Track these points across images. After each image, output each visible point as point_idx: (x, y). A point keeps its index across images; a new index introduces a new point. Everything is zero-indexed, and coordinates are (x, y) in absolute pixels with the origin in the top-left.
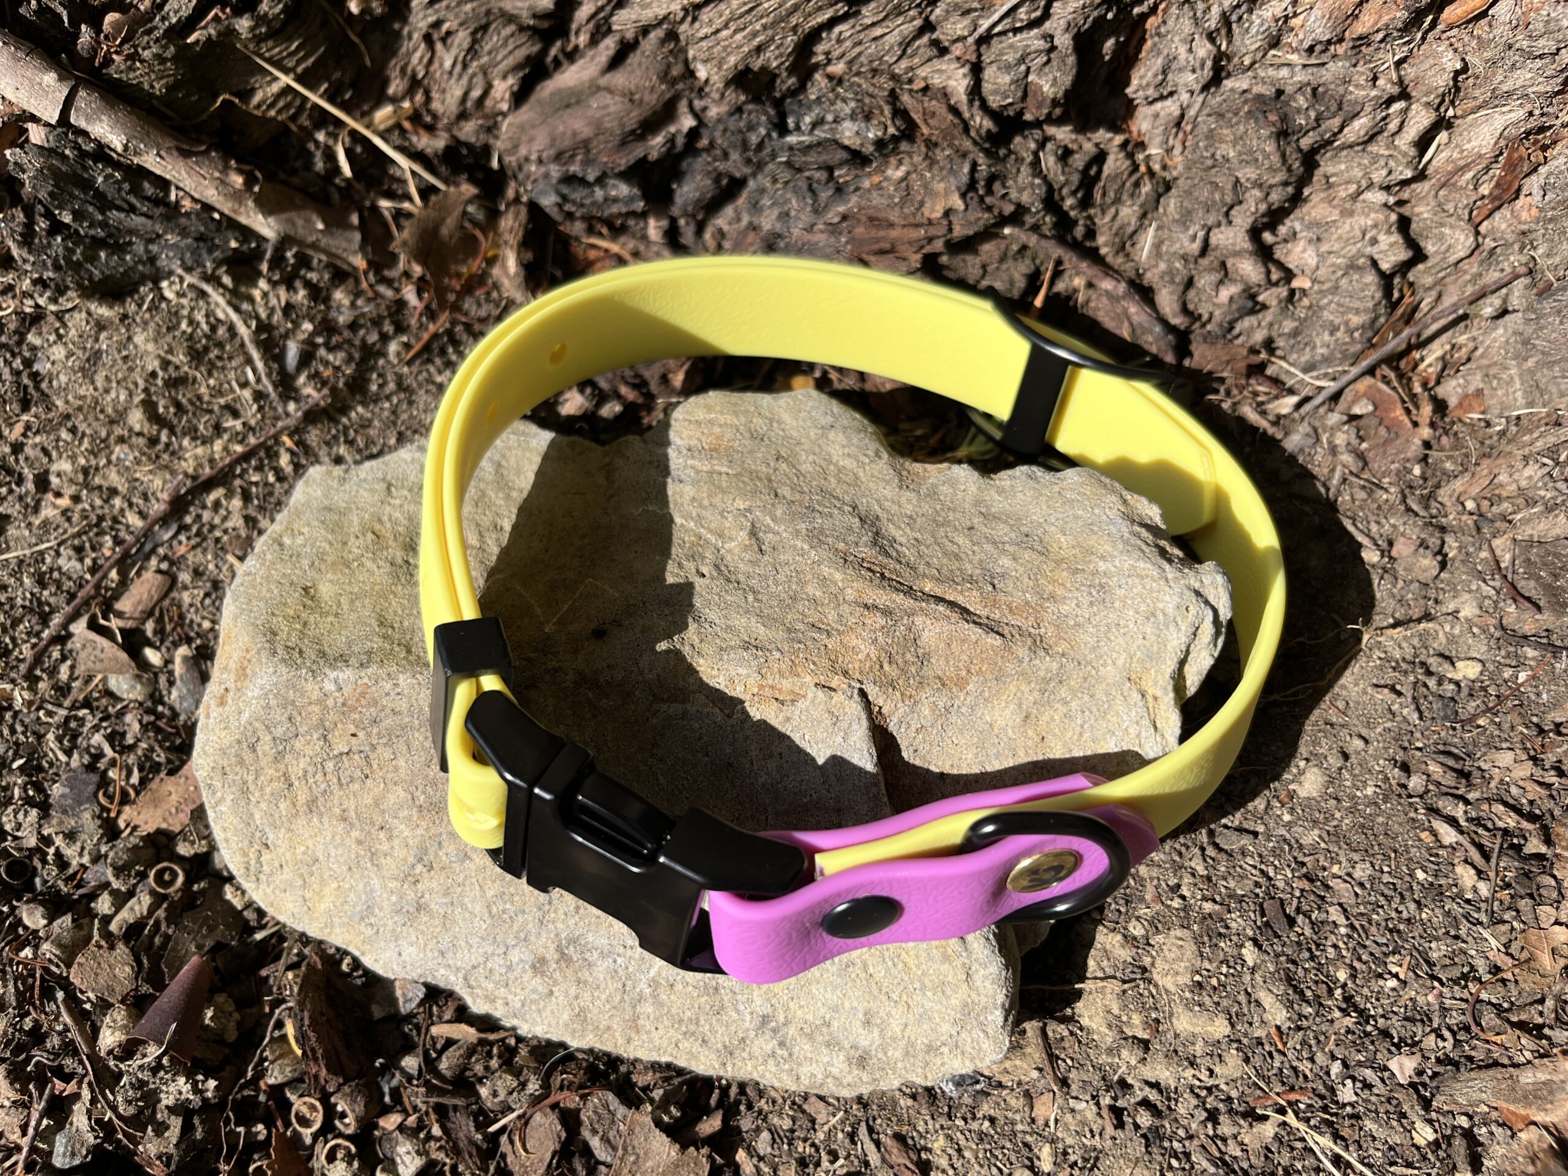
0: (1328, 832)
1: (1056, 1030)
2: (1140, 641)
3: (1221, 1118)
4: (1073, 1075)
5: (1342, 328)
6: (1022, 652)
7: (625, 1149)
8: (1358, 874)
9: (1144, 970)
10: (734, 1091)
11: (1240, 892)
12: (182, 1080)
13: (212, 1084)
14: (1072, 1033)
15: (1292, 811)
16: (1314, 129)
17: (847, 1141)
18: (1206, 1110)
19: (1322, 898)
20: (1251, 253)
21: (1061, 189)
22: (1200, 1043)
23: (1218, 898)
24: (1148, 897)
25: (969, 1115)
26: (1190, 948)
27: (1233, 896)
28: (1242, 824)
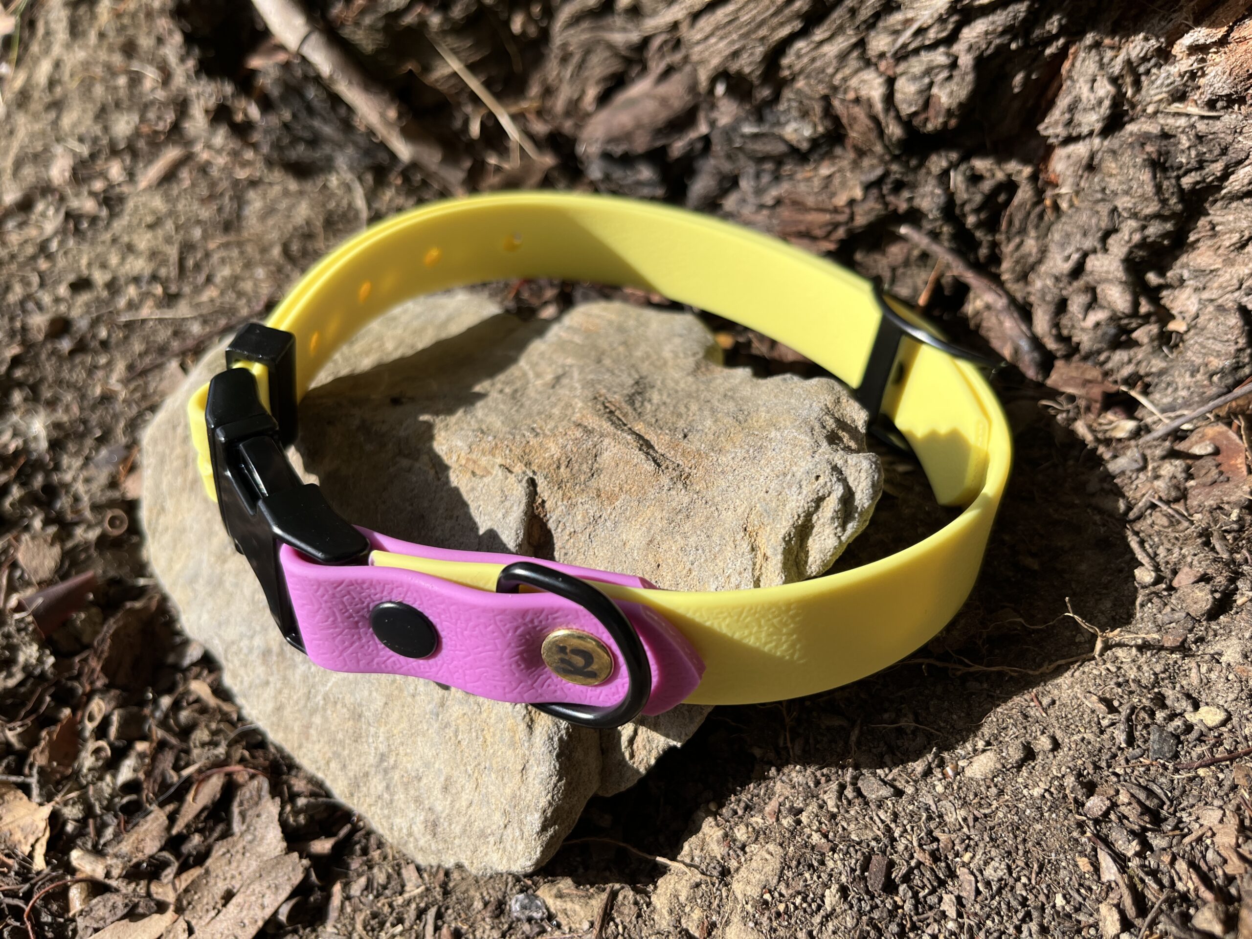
0: (975, 818)
1: (627, 894)
2: (762, 494)
5: (1202, 370)
6: (665, 480)
7: (249, 827)
8: (989, 871)
9: (727, 871)
10: (362, 833)
11: (853, 837)
12: (35, 647)
13: (53, 659)
14: (636, 903)
15: (949, 785)
16: (1196, 169)
17: (416, 914)
19: (941, 881)
20: (1121, 282)
21: (963, 204)
23: (831, 835)
24: (768, 809)
26: (775, 864)
27: (846, 838)
28: (894, 780)
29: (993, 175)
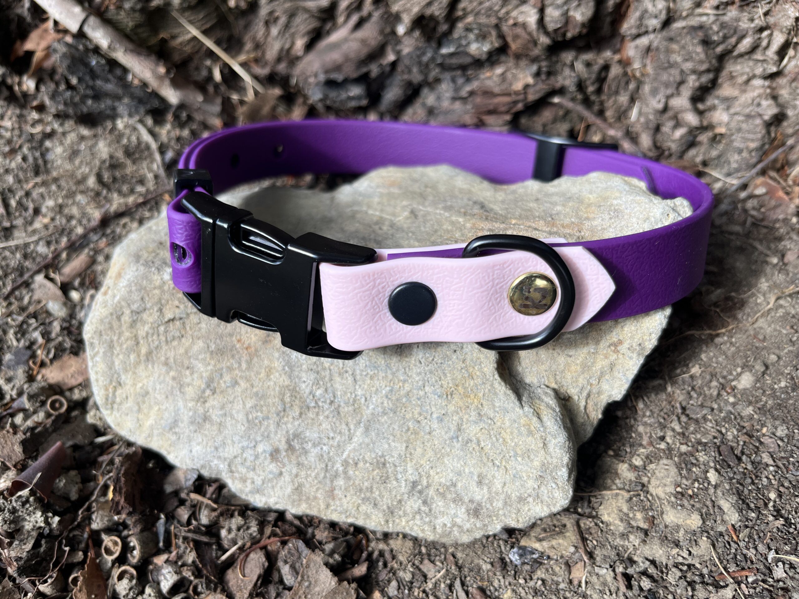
0: (759, 409)
1: (586, 522)
3: (697, 586)
4: (597, 552)
5: (745, 150)
7: (303, 577)
8: (779, 433)
9: (643, 485)
10: (376, 554)
11: (704, 440)
12: (39, 514)
13: (57, 519)
14: (596, 524)
15: (735, 396)
16: (722, 43)
17: (447, 588)
18: (687, 581)
19: (757, 448)
20: (691, 111)
21: (585, 81)
22: (682, 532)
23: (690, 444)
24: (644, 443)
25: (528, 577)
26: (673, 471)
27: (699, 443)
28: (702, 404)
29: (596, 63)
